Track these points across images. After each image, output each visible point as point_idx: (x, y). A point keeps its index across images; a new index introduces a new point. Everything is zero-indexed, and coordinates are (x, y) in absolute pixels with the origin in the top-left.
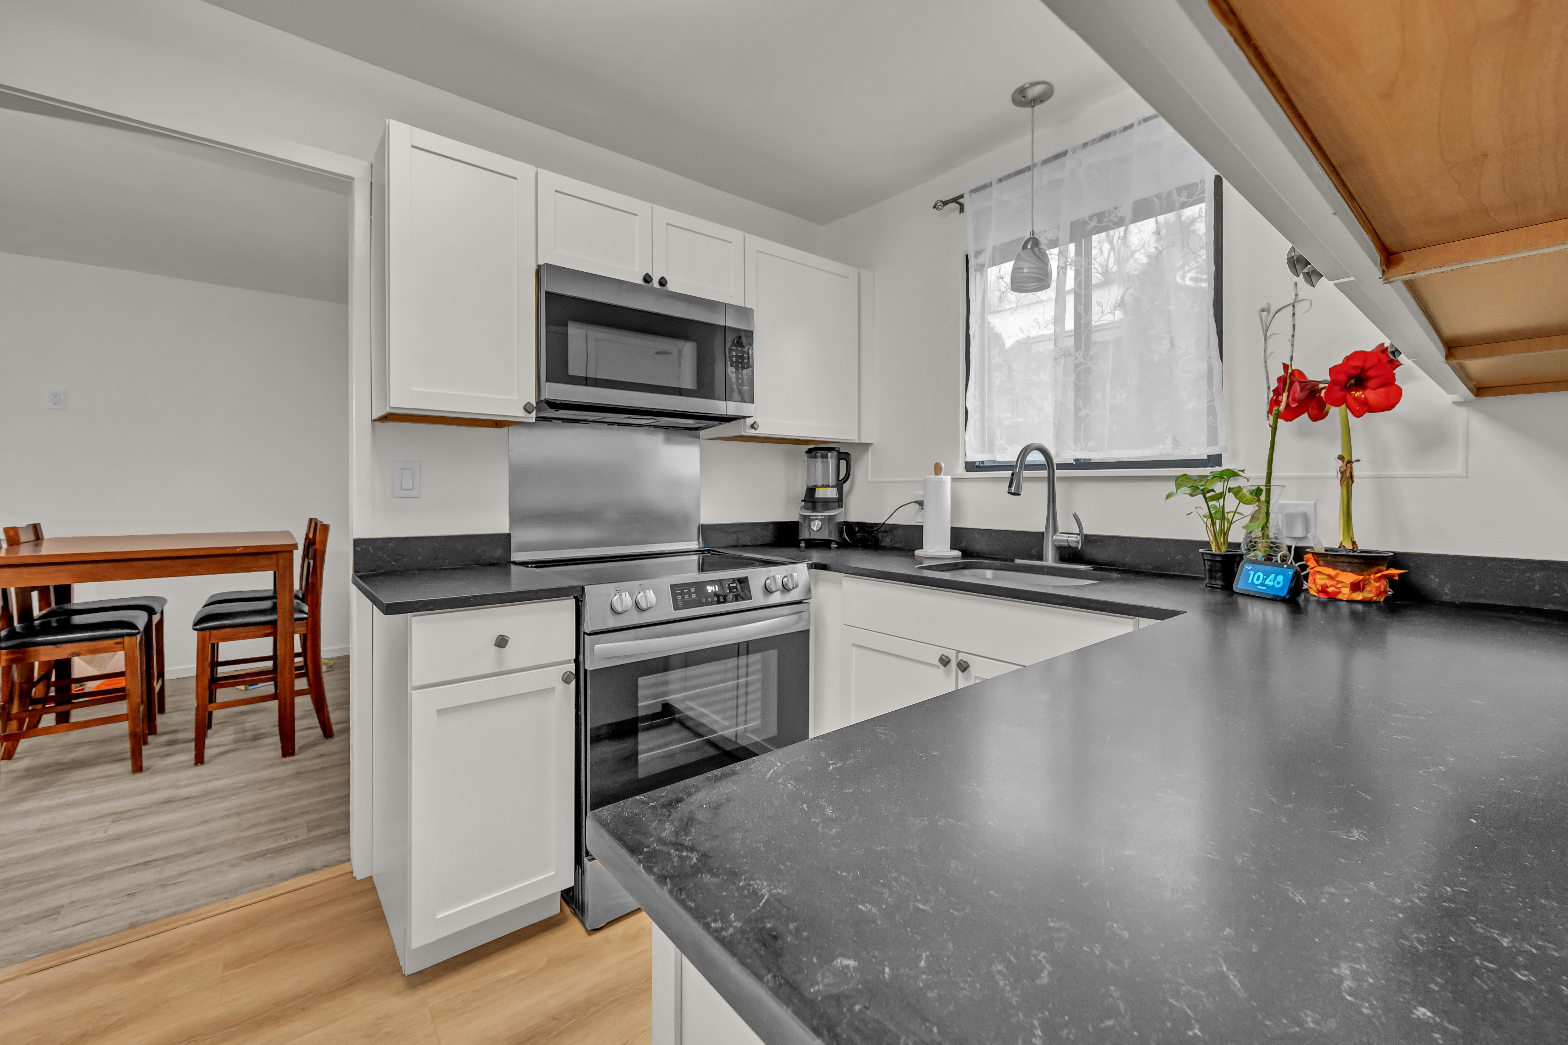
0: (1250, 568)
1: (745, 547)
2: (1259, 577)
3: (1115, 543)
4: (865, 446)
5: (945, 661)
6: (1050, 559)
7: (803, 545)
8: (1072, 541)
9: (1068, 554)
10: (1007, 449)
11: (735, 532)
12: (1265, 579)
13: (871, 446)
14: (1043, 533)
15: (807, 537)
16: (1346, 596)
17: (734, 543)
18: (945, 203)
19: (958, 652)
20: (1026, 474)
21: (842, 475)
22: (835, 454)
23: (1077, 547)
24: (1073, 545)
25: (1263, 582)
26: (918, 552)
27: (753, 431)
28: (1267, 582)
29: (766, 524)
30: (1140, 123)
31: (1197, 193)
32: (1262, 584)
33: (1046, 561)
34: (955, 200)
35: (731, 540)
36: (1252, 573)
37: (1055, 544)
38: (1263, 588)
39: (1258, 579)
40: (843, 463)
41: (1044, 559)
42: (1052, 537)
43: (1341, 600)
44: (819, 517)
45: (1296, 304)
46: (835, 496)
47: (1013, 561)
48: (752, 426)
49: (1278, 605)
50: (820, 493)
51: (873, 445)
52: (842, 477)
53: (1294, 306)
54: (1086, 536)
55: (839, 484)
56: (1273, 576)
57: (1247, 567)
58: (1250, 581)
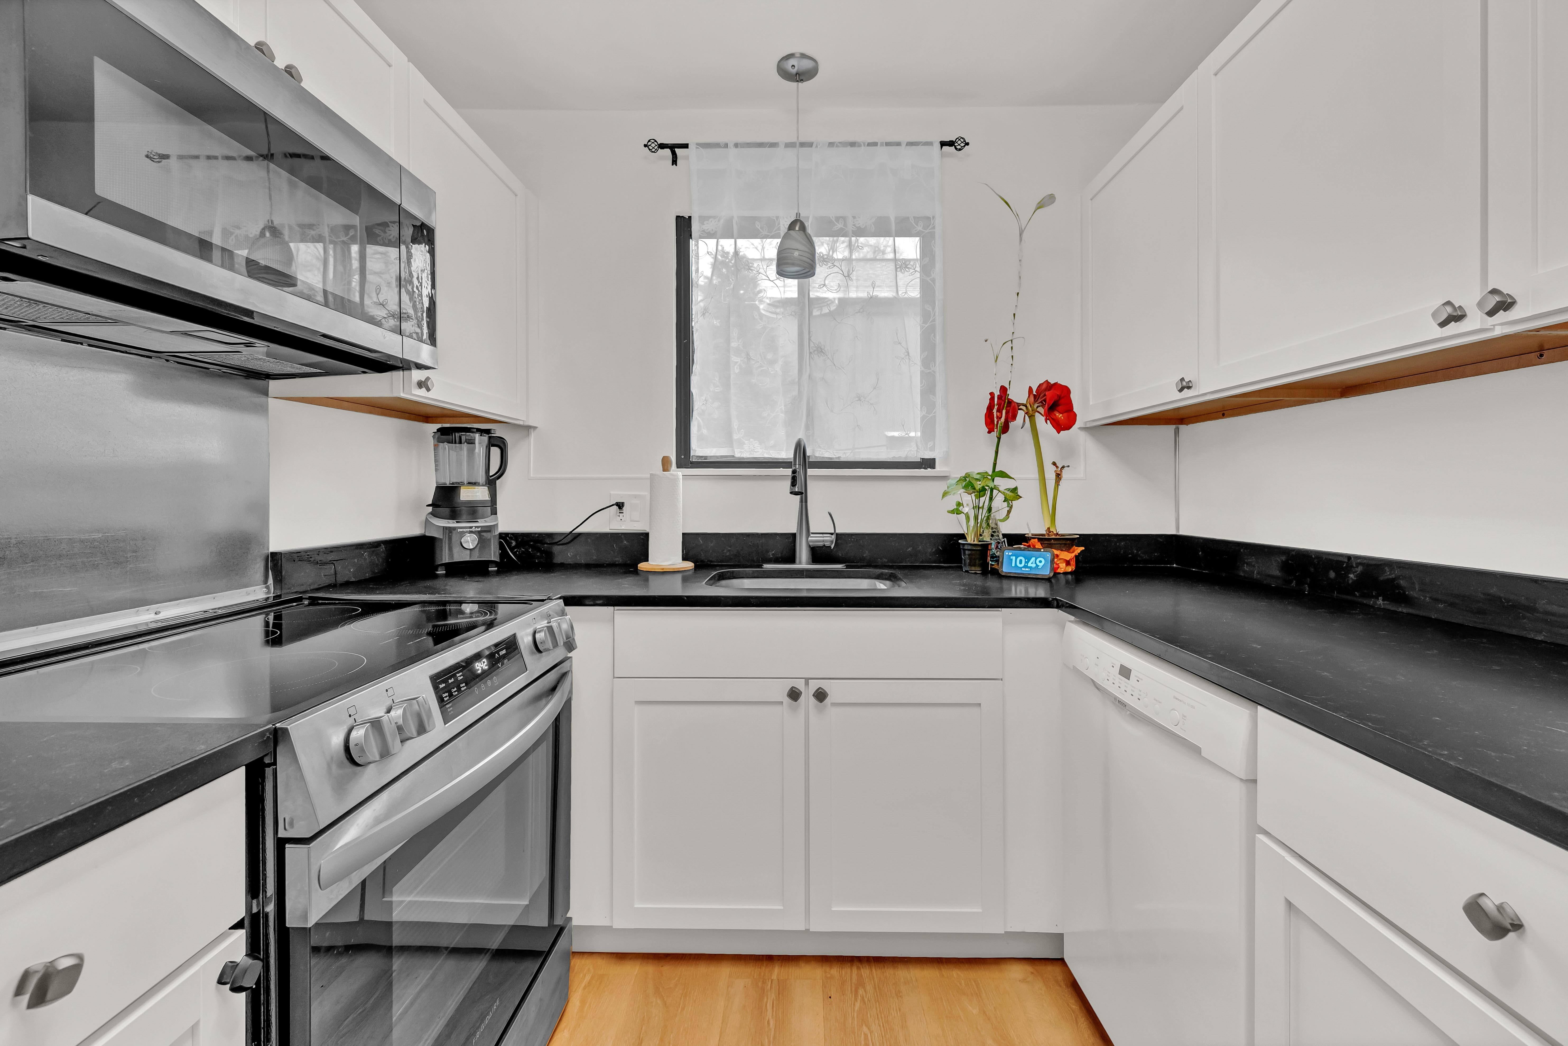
0: (1010, 554)
1: (347, 585)
2: (1021, 561)
3: (854, 540)
4: (527, 429)
5: (794, 695)
6: (803, 560)
7: (442, 571)
8: (827, 541)
9: (819, 554)
10: (744, 443)
11: (331, 562)
12: (1027, 562)
13: (534, 430)
14: (794, 535)
15: (446, 560)
16: (1063, 569)
17: (331, 580)
18: (662, 146)
19: (807, 680)
20: (810, 472)
21: (494, 469)
22: (485, 438)
23: (830, 547)
24: (827, 544)
25: (1026, 564)
26: (642, 566)
27: (422, 392)
28: (1030, 565)
29: (374, 545)
30: (882, 144)
31: (930, 227)
32: (1025, 567)
33: (800, 563)
34: (673, 147)
35: (324, 575)
36: (1014, 558)
37: (810, 546)
38: (1027, 569)
39: (1021, 563)
40: (495, 452)
41: (797, 560)
42: (807, 538)
43: (1060, 573)
44: (473, 529)
45: (1013, 341)
46: (488, 499)
47: (760, 566)
48: (421, 384)
49: (1043, 583)
50: (466, 494)
51: (537, 429)
52: (493, 470)
53: (1012, 341)
54: (837, 535)
55: (491, 483)
56: (1033, 559)
57: (1007, 553)
58: (1013, 565)
